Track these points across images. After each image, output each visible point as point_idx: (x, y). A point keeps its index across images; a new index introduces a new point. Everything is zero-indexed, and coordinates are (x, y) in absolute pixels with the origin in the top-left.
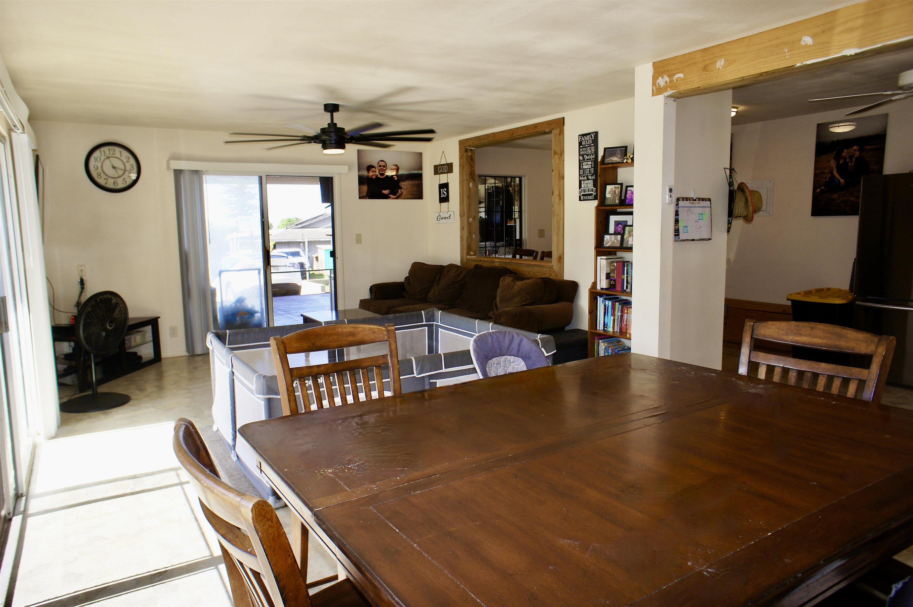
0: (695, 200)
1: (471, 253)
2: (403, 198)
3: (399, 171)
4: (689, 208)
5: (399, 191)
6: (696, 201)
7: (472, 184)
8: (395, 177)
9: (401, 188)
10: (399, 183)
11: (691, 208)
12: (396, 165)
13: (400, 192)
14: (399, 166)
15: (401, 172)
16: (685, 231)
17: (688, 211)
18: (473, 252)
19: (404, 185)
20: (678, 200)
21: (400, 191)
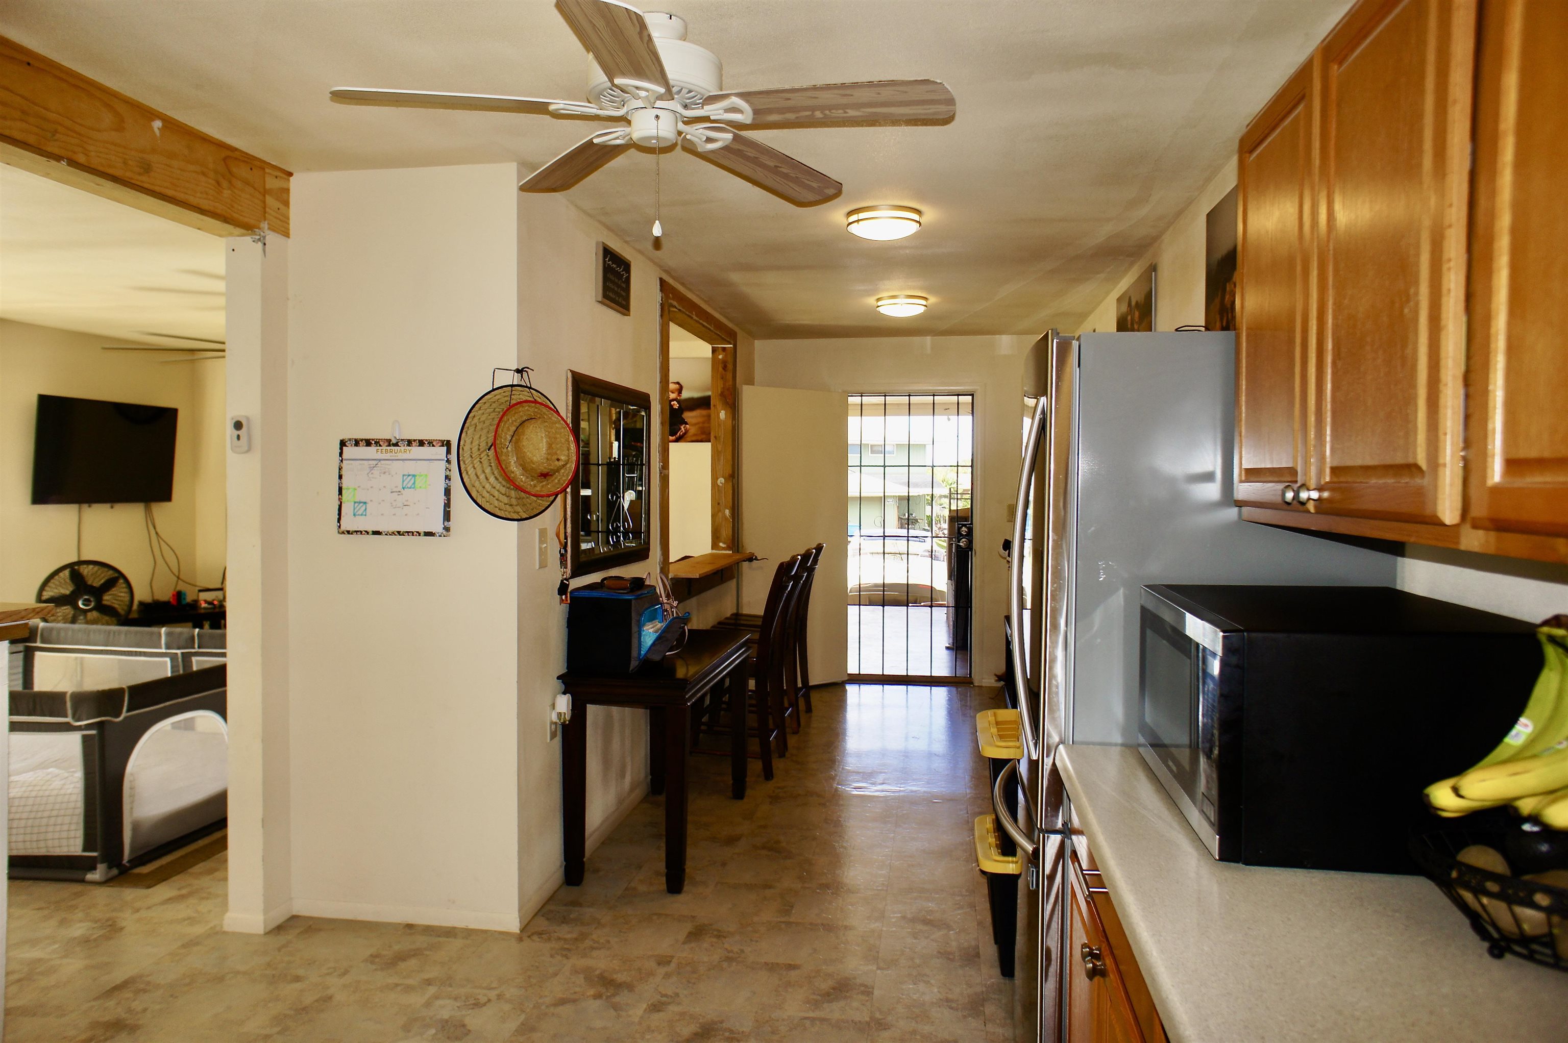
0: (396, 445)
1: (721, 544)
2: (689, 439)
3: (683, 392)
4: (375, 462)
5: (682, 427)
6: (398, 446)
7: (726, 414)
8: (674, 404)
9: (686, 423)
10: (682, 413)
11: (383, 462)
12: (678, 383)
13: (683, 429)
14: (681, 383)
15: (685, 395)
16: (360, 512)
17: (372, 468)
18: (724, 543)
19: (692, 417)
20: (343, 444)
21: (684, 427)
